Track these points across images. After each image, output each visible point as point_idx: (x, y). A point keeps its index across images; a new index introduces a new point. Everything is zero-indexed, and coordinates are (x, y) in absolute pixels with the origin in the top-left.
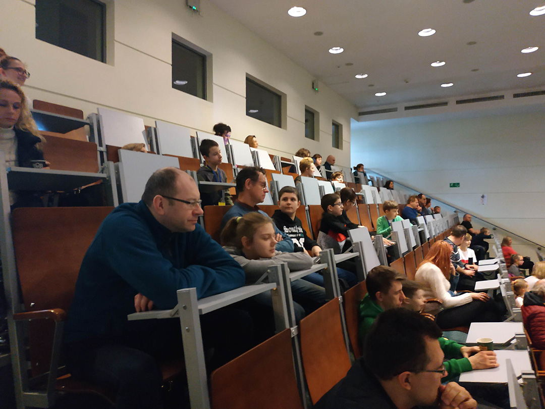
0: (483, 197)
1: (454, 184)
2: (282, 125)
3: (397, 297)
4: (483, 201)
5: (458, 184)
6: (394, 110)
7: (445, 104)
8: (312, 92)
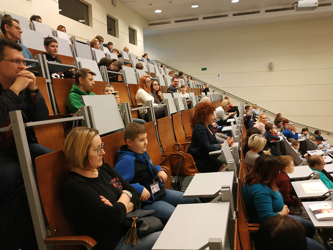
0: (219, 75)
1: (204, 68)
2: (90, 24)
4: (218, 78)
5: (206, 68)
6: (169, 23)
7: (197, 19)
8: (112, 6)
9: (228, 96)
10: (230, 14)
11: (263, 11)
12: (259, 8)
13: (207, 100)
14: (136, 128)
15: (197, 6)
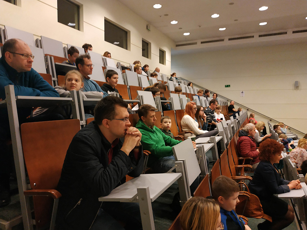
0: (242, 92)
1: (227, 85)
2: (128, 48)
3: (152, 119)
4: (242, 95)
6: (196, 43)
7: (223, 40)
8: (146, 31)
9: (253, 114)
10: (256, 36)
11: (290, 32)
12: (286, 29)
13: (252, 127)
14: (230, 184)
15: (224, 29)
